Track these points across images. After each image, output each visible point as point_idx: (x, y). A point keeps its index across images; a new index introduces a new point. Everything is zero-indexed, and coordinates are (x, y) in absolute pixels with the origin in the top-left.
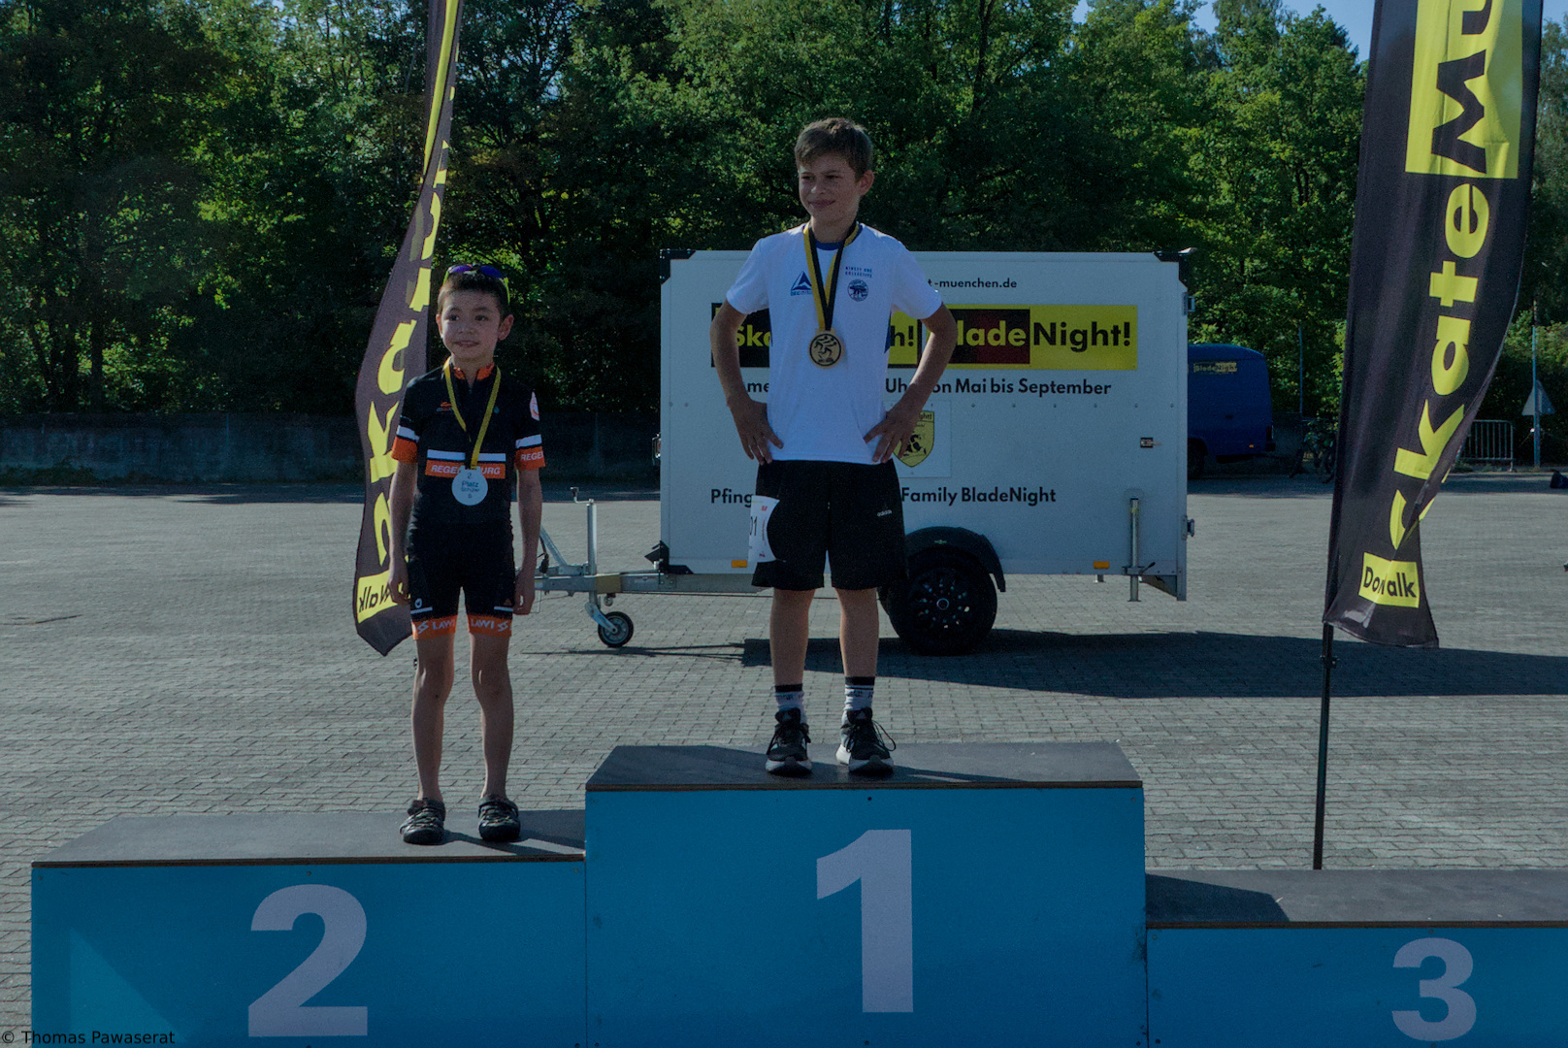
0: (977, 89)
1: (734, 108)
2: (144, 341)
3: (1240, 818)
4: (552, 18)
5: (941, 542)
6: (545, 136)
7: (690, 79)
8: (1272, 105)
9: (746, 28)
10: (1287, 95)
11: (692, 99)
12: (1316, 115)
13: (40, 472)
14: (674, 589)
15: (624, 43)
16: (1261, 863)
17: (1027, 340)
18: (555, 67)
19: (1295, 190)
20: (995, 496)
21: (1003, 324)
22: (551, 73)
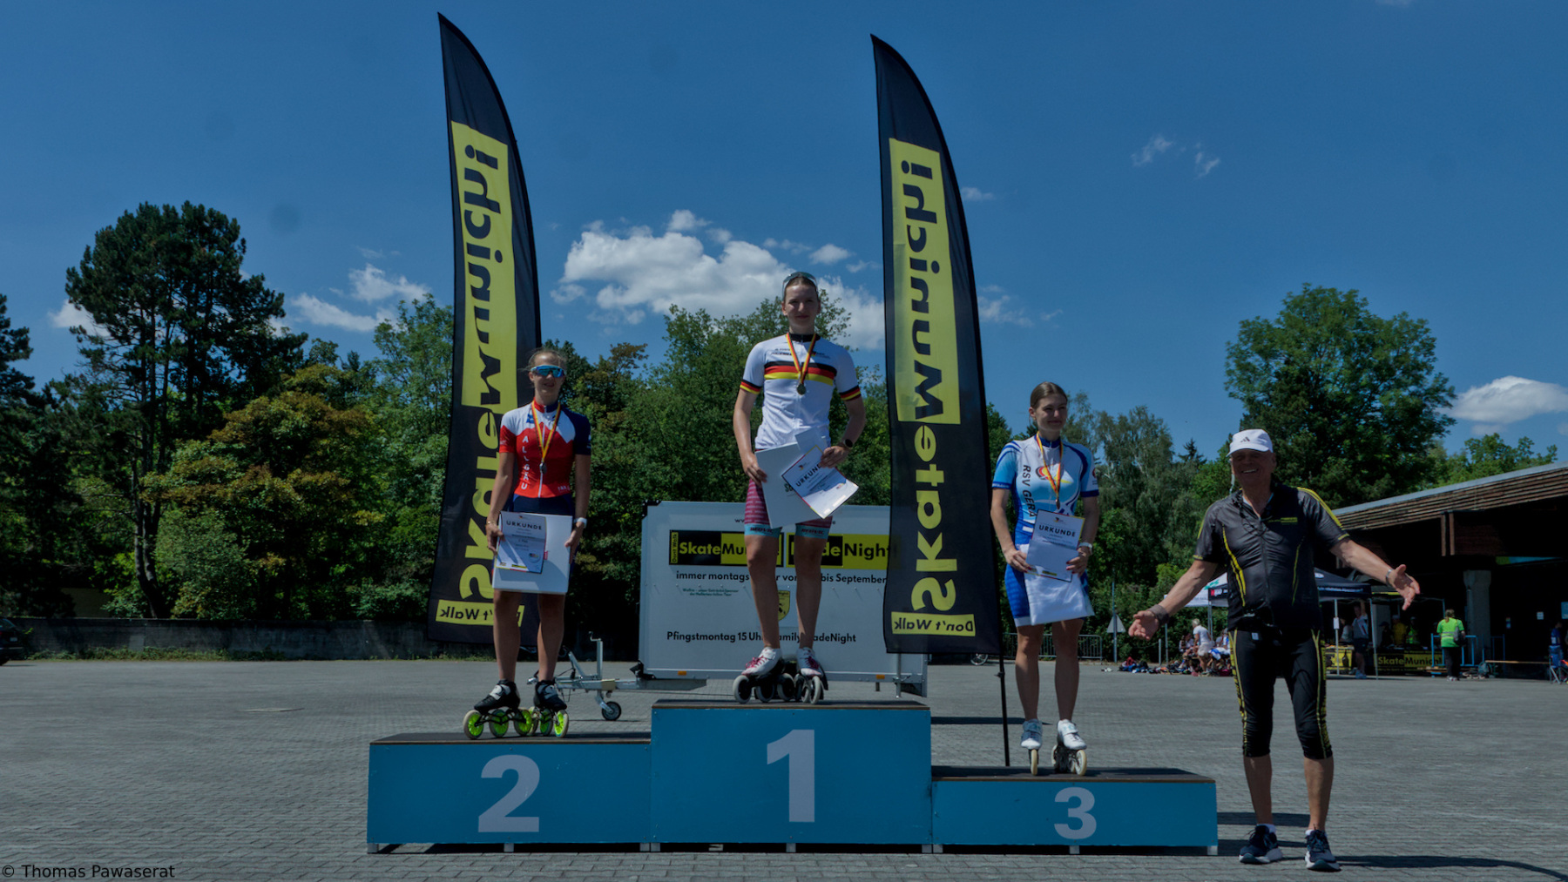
14: (644, 688)
17: (841, 553)
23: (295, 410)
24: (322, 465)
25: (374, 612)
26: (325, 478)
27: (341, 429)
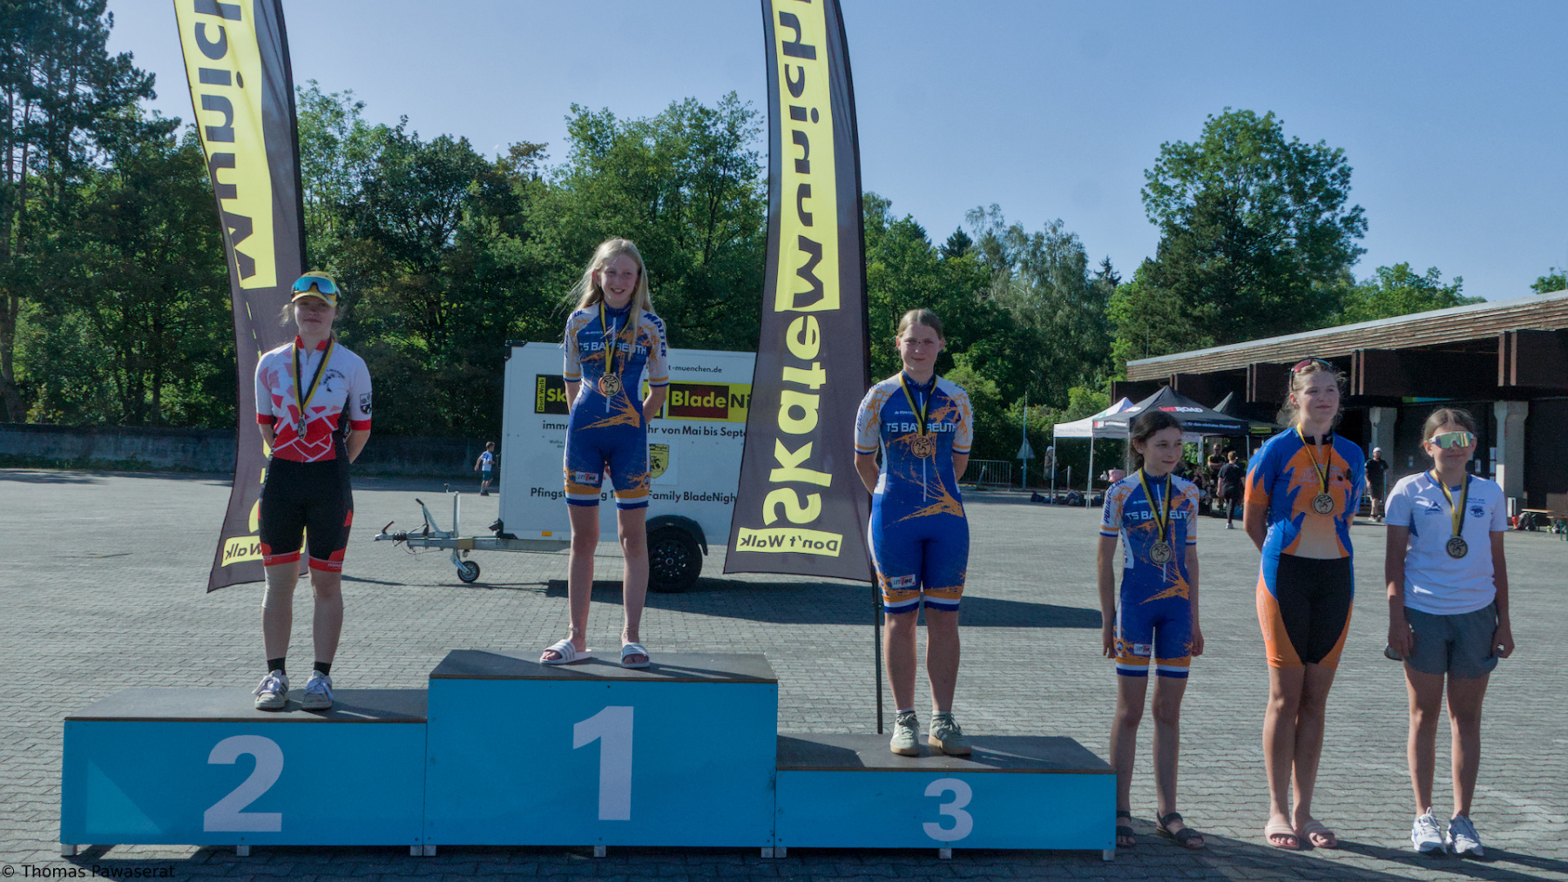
0: (706, 252)
1: (560, 258)
2: (188, 383)
3: (840, 697)
4: (452, 197)
5: (670, 524)
6: (443, 268)
7: (533, 238)
8: (880, 270)
9: (569, 210)
10: (889, 265)
11: (535, 251)
12: (905, 278)
13: (117, 462)
14: (506, 548)
15: (494, 215)
16: (851, 726)
17: (727, 404)
18: (453, 227)
19: (892, 322)
20: (704, 498)
21: (712, 394)
22: (451, 231)
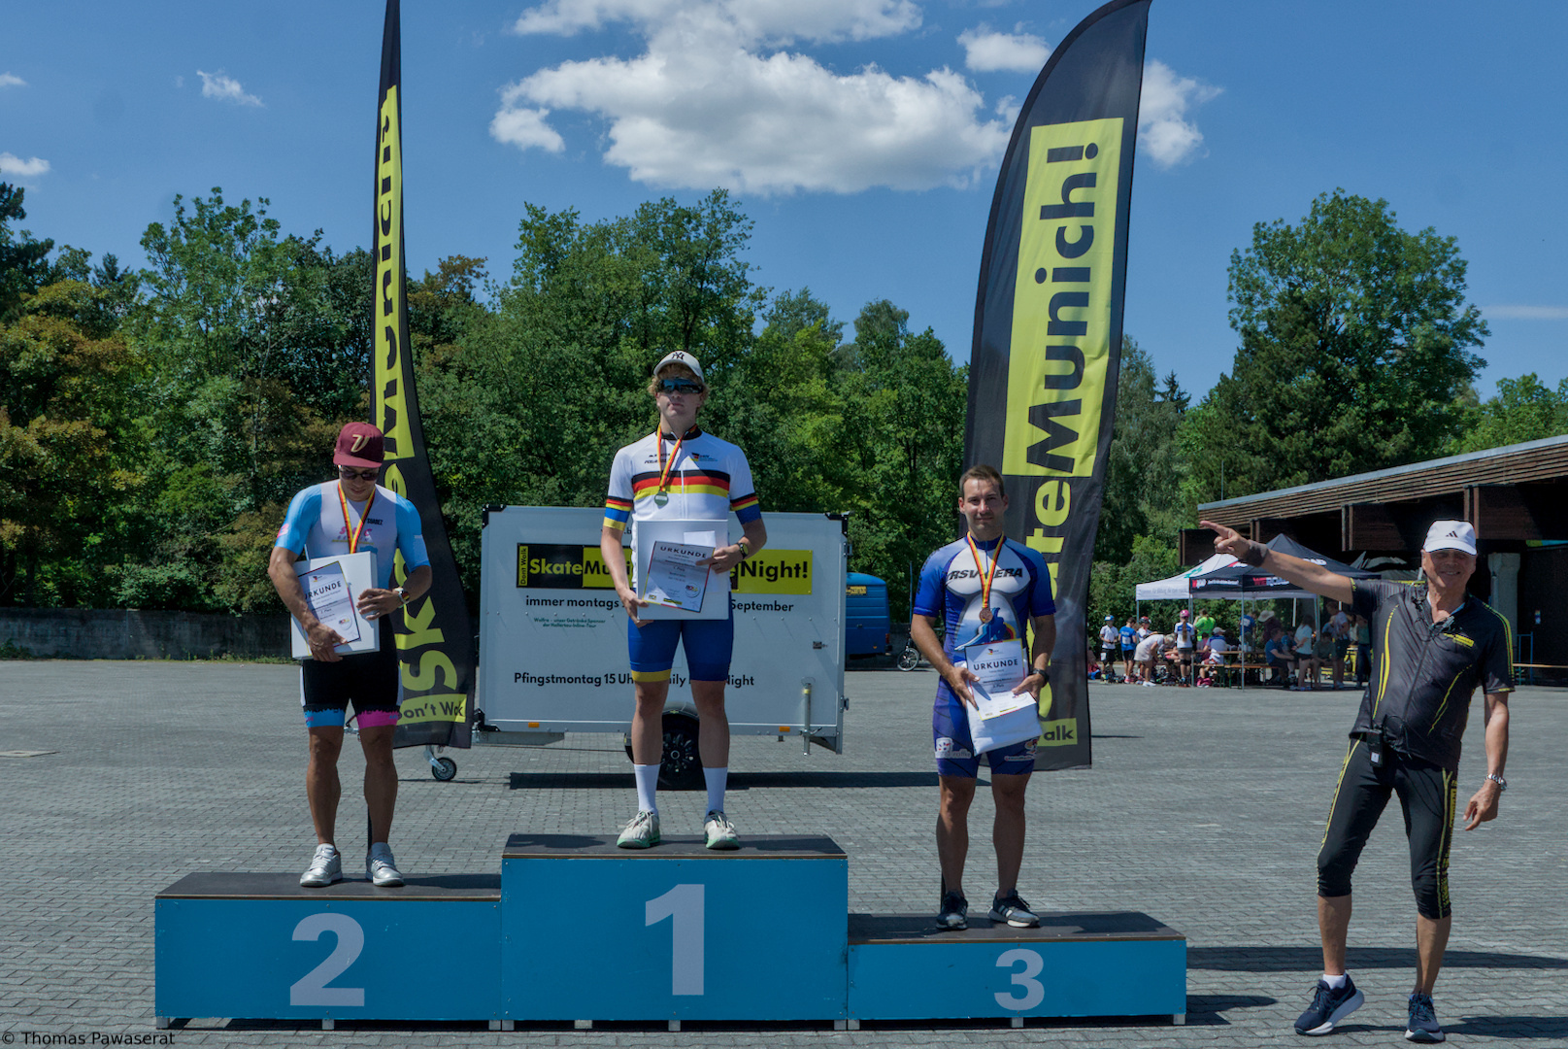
5: (674, 712)
14: (485, 744)
17: (736, 572)
23: (37, 339)
24: (73, 410)
25: (138, 599)
26: (76, 428)
27: (95, 362)
